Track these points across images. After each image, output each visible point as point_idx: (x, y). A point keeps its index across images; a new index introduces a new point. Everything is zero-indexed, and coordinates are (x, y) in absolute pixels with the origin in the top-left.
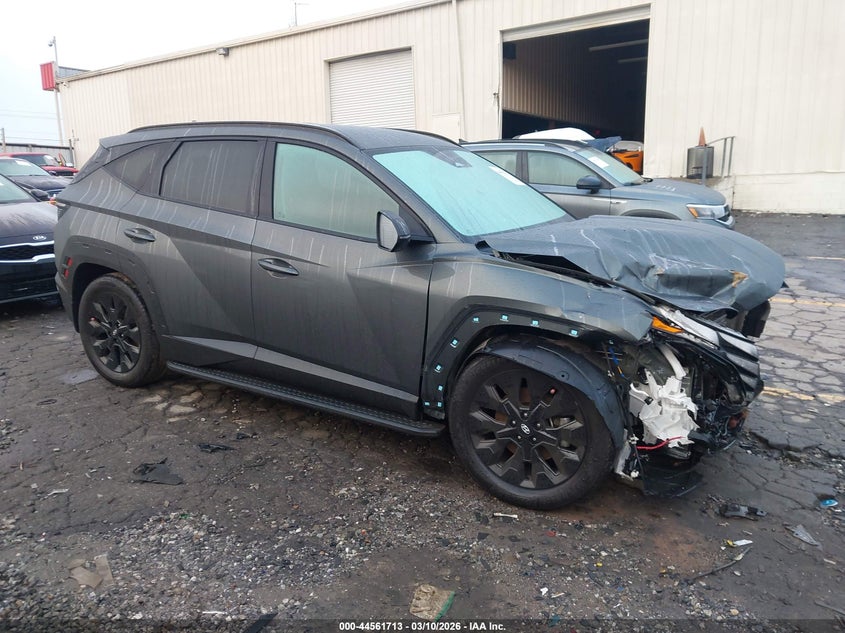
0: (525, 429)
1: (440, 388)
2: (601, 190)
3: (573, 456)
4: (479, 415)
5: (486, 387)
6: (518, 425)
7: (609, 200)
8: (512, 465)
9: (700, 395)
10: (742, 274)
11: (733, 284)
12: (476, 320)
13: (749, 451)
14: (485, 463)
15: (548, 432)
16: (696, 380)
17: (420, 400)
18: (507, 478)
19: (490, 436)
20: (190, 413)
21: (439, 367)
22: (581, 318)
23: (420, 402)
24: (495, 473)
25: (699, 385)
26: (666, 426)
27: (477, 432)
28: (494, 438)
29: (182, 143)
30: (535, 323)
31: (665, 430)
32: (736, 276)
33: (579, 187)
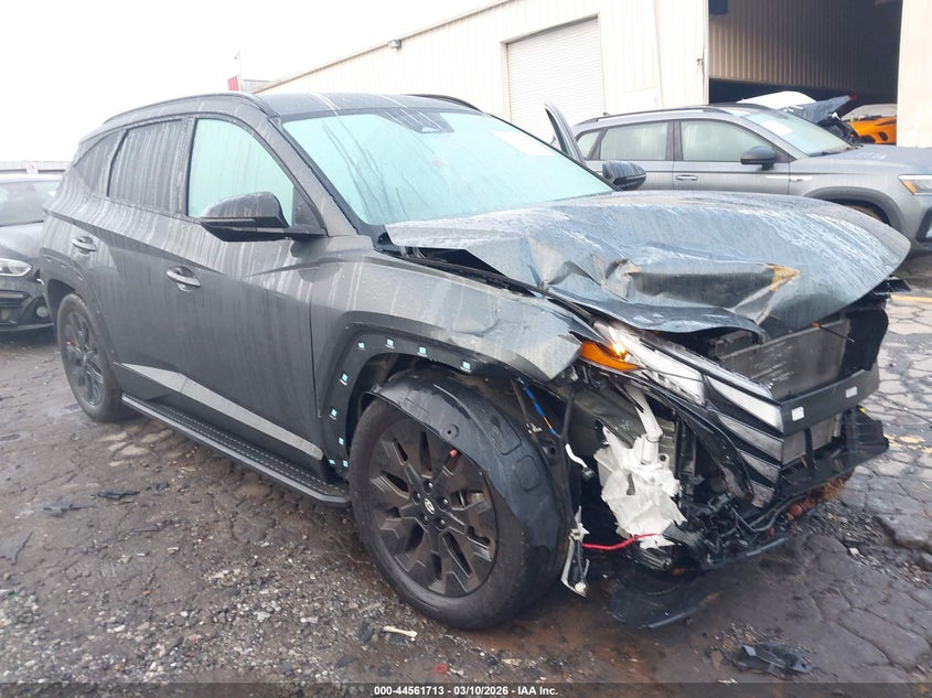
0: (430, 506)
1: (341, 441)
2: (776, 165)
3: (486, 553)
4: (381, 482)
5: (383, 442)
6: (421, 502)
7: (786, 177)
8: (418, 558)
9: (691, 467)
10: (788, 270)
11: (772, 287)
12: (361, 345)
13: (854, 551)
14: (390, 550)
15: (455, 513)
16: (684, 444)
17: (324, 457)
18: (416, 576)
19: (395, 512)
20: (141, 456)
21: (334, 413)
22: (474, 344)
23: (325, 460)
24: (402, 568)
25: (689, 450)
26: (637, 514)
27: (381, 506)
28: (398, 516)
29: (128, 130)
30: (422, 352)
31: (636, 520)
32: (777, 273)
33: (744, 162)
